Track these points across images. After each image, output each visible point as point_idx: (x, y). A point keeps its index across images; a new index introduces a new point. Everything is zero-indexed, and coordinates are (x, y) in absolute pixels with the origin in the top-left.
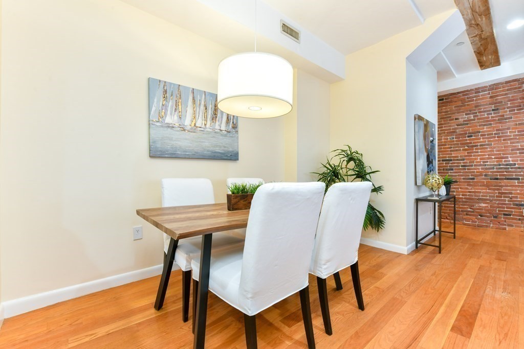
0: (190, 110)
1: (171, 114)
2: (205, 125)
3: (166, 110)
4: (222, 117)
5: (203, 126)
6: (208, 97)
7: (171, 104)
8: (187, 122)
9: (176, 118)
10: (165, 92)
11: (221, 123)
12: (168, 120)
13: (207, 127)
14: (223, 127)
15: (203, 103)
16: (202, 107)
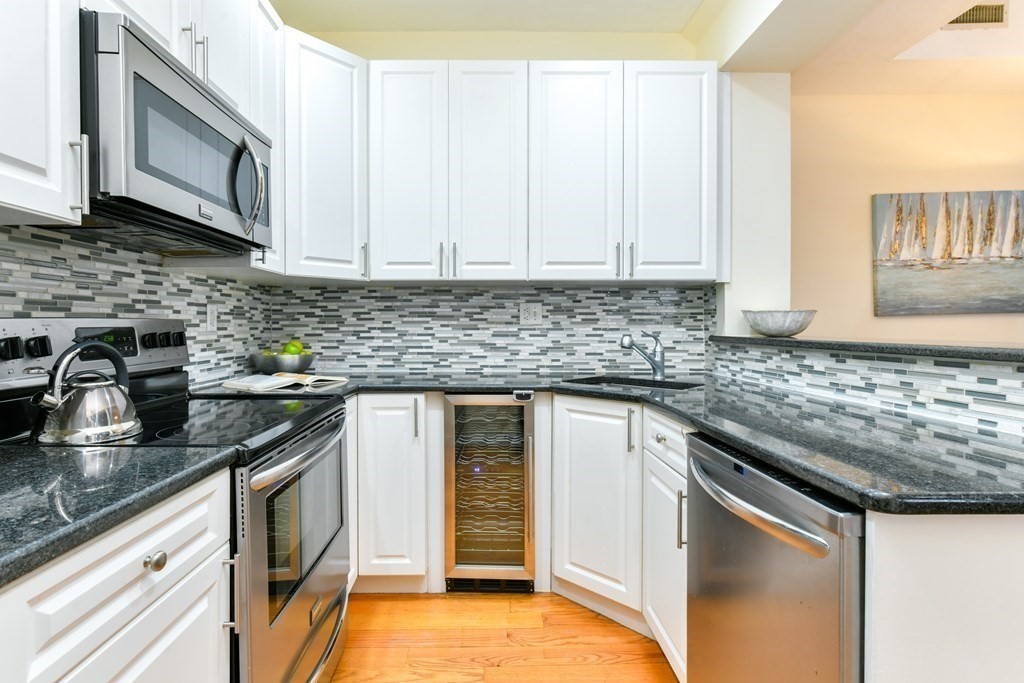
0: (941, 232)
1: (909, 245)
2: (970, 252)
3: (902, 239)
4: (1004, 233)
5: (966, 255)
6: (974, 202)
7: (909, 227)
8: (937, 253)
9: (917, 249)
10: (900, 210)
11: (1002, 244)
12: (905, 255)
13: (974, 255)
14: (1007, 251)
15: (965, 214)
16: (964, 222)
